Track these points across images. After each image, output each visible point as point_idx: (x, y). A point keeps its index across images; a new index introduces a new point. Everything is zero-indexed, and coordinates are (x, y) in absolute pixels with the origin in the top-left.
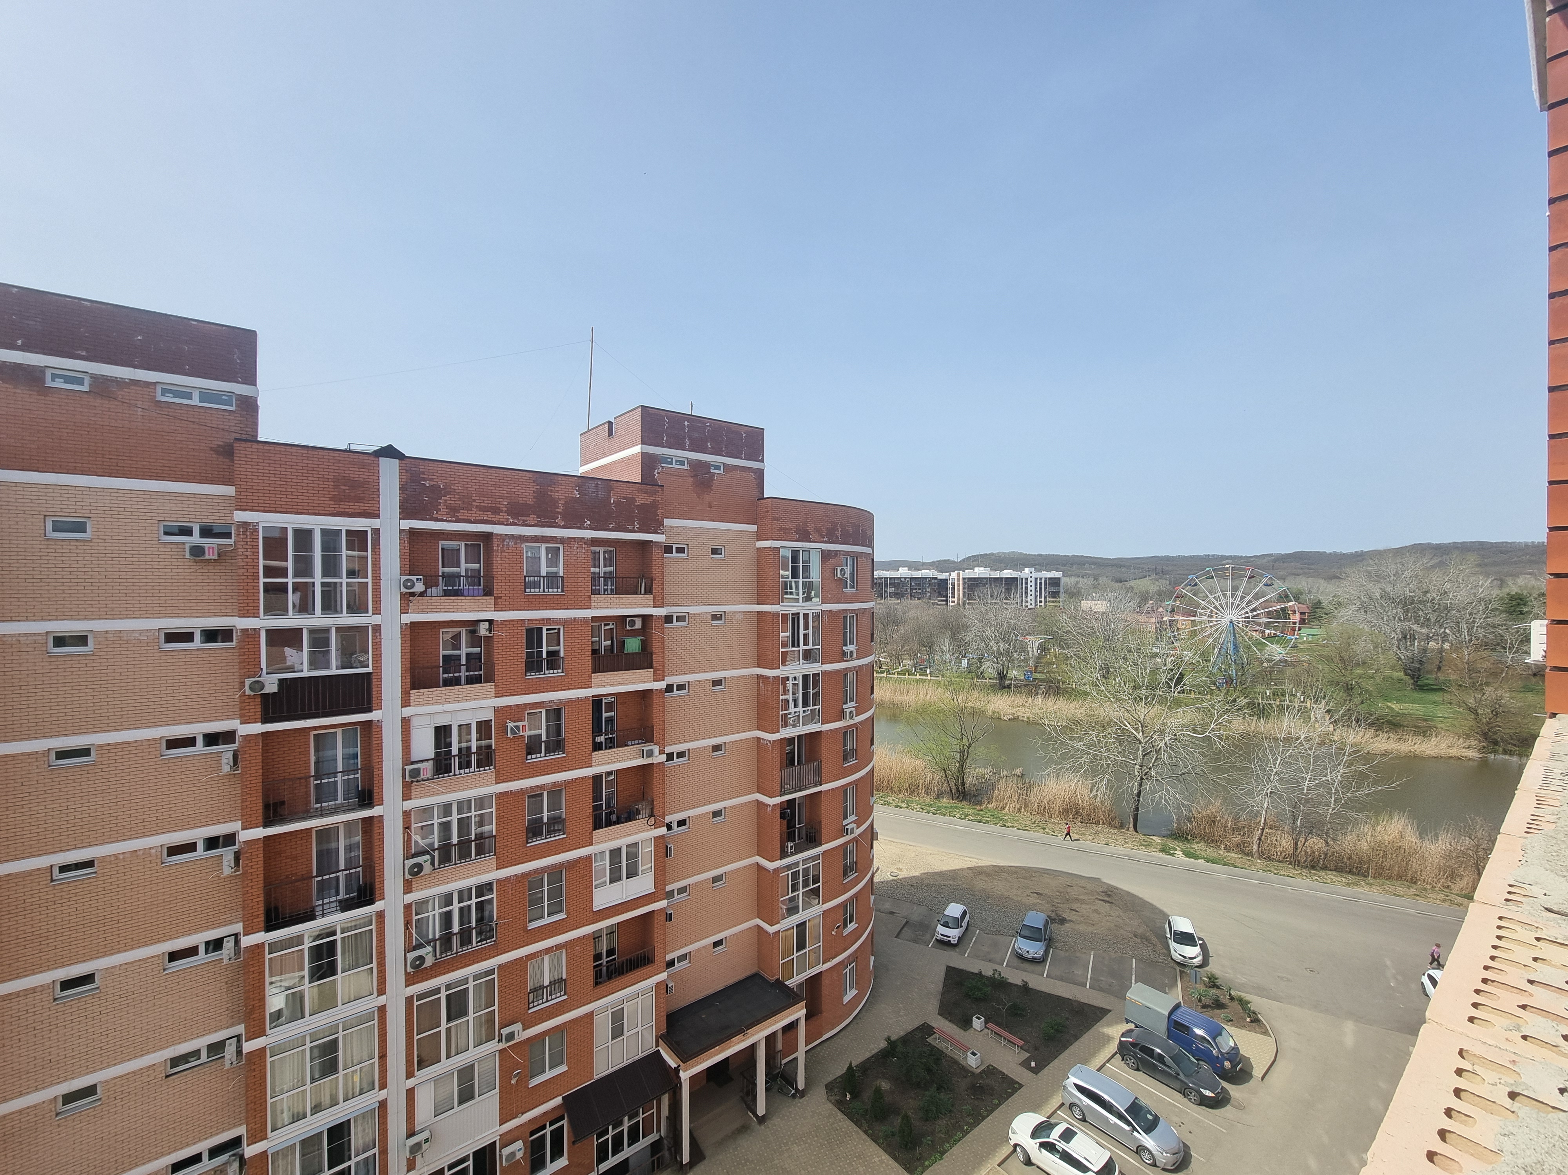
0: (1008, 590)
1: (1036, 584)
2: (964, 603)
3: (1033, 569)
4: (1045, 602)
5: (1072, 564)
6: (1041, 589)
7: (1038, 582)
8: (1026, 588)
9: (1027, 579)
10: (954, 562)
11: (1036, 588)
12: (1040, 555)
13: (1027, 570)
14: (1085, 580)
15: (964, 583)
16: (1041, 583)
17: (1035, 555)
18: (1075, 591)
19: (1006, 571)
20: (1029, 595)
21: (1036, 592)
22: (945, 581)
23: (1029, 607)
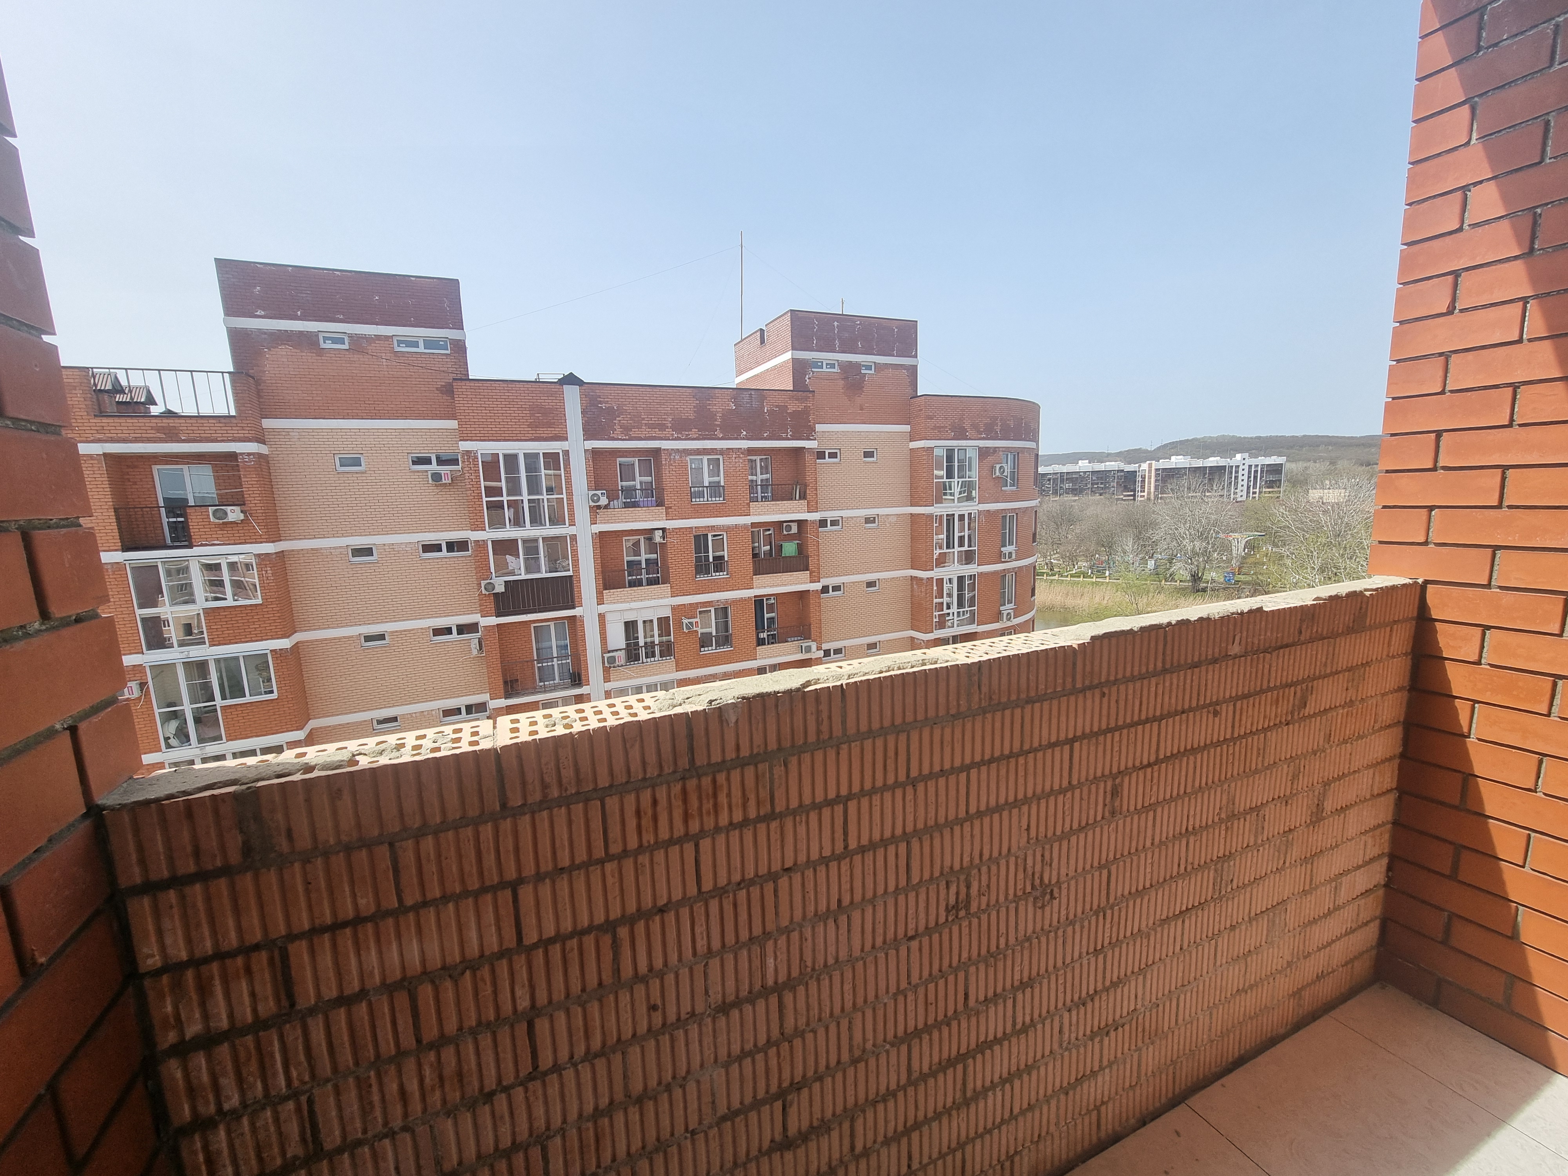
0: (1211, 480)
1: (1250, 472)
2: (1156, 497)
3: (1246, 455)
4: (1260, 492)
5: (1301, 447)
6: (1255, 477)
7: (1253, 469)
8: (1236, 478)
9: (1237, 467)
10: (1146, 451)
11: (1249, 477)
12: (1259, 438)
13: (1239, 457)
14: (1318, 465)
15: (1157, 475)
16: (1256, 472)
17: (1251, 438)
18: (1302, 478)
19: (1211, 459)
20: (1239, 486)
21: (1249, 481)
22: (1134, 473)
23: (1239, 500)
